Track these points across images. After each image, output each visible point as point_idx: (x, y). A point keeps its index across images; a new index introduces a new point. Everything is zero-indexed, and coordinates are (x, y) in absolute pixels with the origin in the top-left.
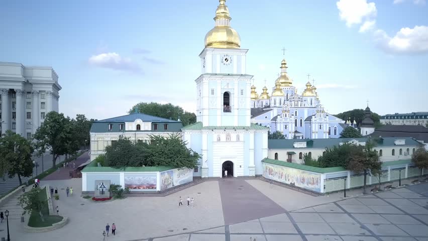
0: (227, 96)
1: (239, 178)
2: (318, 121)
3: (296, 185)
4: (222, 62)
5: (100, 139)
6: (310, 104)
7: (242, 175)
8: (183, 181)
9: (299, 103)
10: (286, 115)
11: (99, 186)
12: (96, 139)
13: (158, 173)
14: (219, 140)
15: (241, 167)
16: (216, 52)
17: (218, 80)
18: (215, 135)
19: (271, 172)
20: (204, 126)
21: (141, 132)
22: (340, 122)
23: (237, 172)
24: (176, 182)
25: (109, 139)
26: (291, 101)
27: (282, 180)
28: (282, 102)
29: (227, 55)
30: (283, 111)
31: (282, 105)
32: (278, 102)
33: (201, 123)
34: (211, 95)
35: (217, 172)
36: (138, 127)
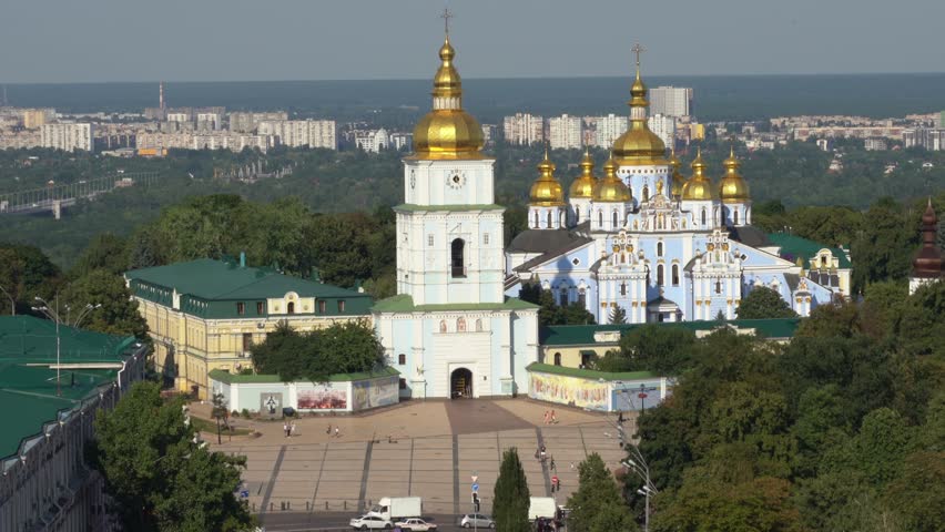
0: (458, 247)
1: (483, 399)
2: (710, 271)
3: (577, 404)
4: (449, 184)
5: (224, 331)
6: (699, 222)
7: (488, 393)
8: (385, 400)
9: (669, 219)
10: (623, 257)
11: (266, 402)
12: (216, 332)
13: (349, 385)
14: (444, 330)
15: (485, 378)
16: (436, 166)
17: (439, 218)
18: (435, 320)
19: (539, 385)
20: (415, 305)
21: (296, 318)
22: (788, 271)
23: (479, 389)
24: (375, 400)
25: (239, 331)
26: (644, 215)
27: (557, 399)
28: (621, 217)
29: (457, 171)
30: (617, 248)
31: (620, 226)
32: (608, 216)
33: (408, 298)
34: (427, 248)
35: (442, 389)
36: (291, 306)
